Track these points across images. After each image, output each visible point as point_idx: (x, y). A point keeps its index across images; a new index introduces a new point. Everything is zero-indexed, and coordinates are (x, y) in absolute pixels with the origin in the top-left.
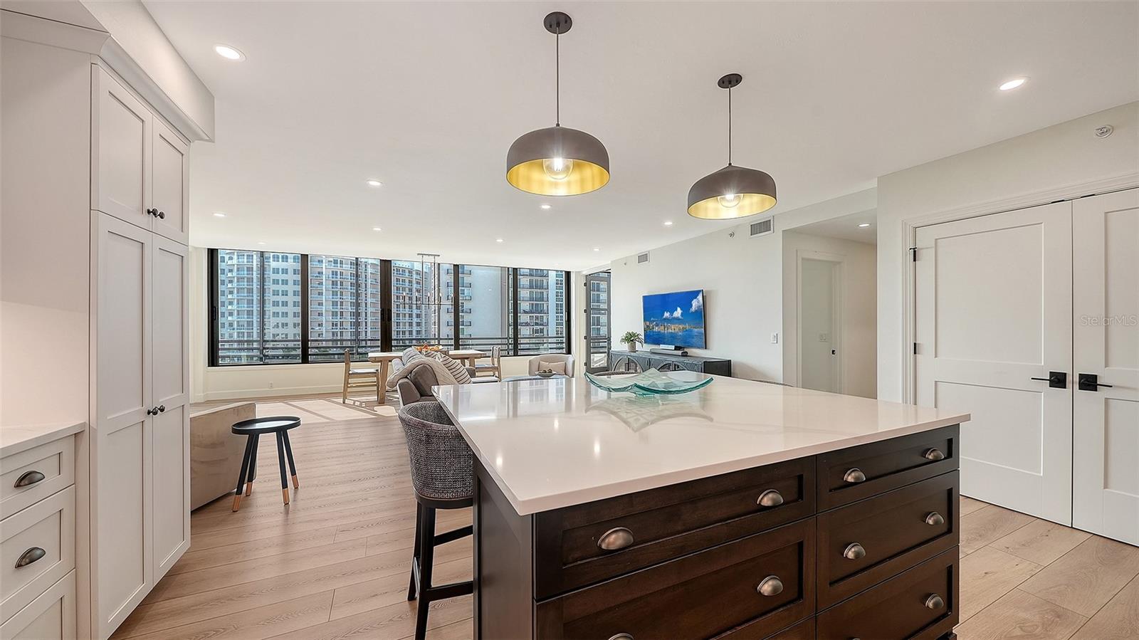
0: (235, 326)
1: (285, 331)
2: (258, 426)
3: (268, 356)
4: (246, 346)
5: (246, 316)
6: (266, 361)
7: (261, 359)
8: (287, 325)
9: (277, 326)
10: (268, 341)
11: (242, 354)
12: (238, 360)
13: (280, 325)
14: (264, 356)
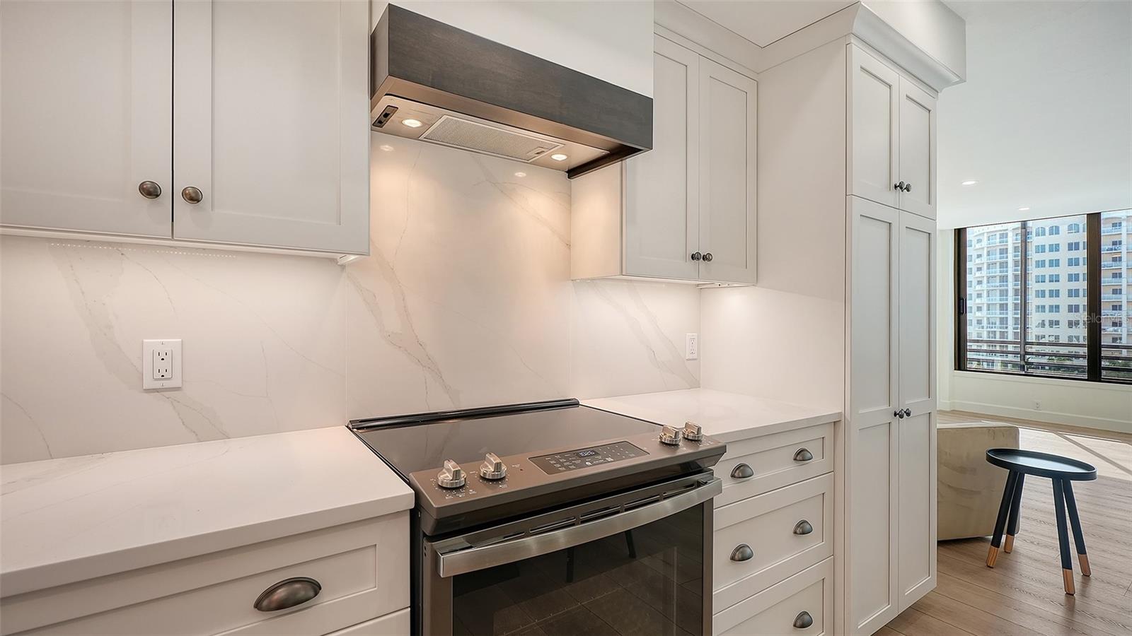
0: (985, 323)
1: (1054, 331)
2: (1022, 461)
3: (1032, 363)
4: (998, 348)
5: (998, 312)
6: (1030, 370)
7: (1022, 368)
8: (1057, 323)
9: (1043, 325)
10: (1032, 344)
11: (995, 358)
12: (988, 365)
13: (1047, 323)
14: (1028, 363)
